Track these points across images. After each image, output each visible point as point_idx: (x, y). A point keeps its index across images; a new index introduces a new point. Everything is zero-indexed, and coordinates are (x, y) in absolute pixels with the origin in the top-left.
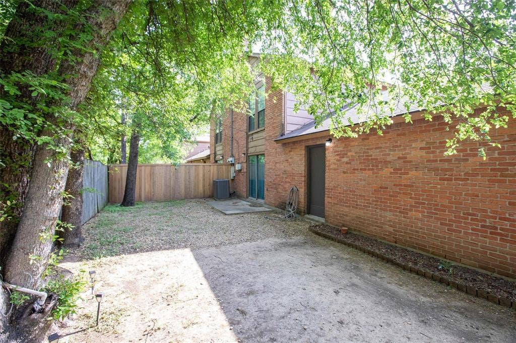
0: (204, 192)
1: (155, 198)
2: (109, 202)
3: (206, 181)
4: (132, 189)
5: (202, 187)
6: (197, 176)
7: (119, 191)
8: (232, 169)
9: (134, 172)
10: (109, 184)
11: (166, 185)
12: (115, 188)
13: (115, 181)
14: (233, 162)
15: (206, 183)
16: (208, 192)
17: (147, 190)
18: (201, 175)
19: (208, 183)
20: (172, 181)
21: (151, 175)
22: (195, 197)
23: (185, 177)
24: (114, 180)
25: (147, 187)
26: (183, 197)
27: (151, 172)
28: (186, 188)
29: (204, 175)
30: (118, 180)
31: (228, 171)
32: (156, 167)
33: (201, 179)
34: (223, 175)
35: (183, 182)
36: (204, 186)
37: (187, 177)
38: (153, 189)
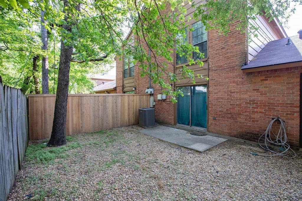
0: (129, 120)
1: (84, 131)
2: (29, 139)
3: (130, 109)
4: (62, 124)
5: (127, 116)
6: (123, 105)
7: (42, 126)
8: (152, 98)
9: (64, 104)
10: (28, 118)
11: (94, 115)
12: (37, 123)
13: (36, 114)
14: (153, 93)
15: (130, 112)
16: (132, 120)
17: (74, 122)
18: (126, 105)
19: (132, 112)
20: (100, 112)
21: (78, 106)
22: (122, 126)
23: (113, 106)
24: (35, 112)
25: (75, 119)
26: (111, 126)
27: (79, 102)
28: (113, 117)
29: (129, 105)
30: (40, 113)
31: (148, 101)
32: (85, 97)
33: (126, 108)
34: (144, 104)
35: (111, 111)
36: (129, 115)
37: (115, 107)
38: (82, 120)
